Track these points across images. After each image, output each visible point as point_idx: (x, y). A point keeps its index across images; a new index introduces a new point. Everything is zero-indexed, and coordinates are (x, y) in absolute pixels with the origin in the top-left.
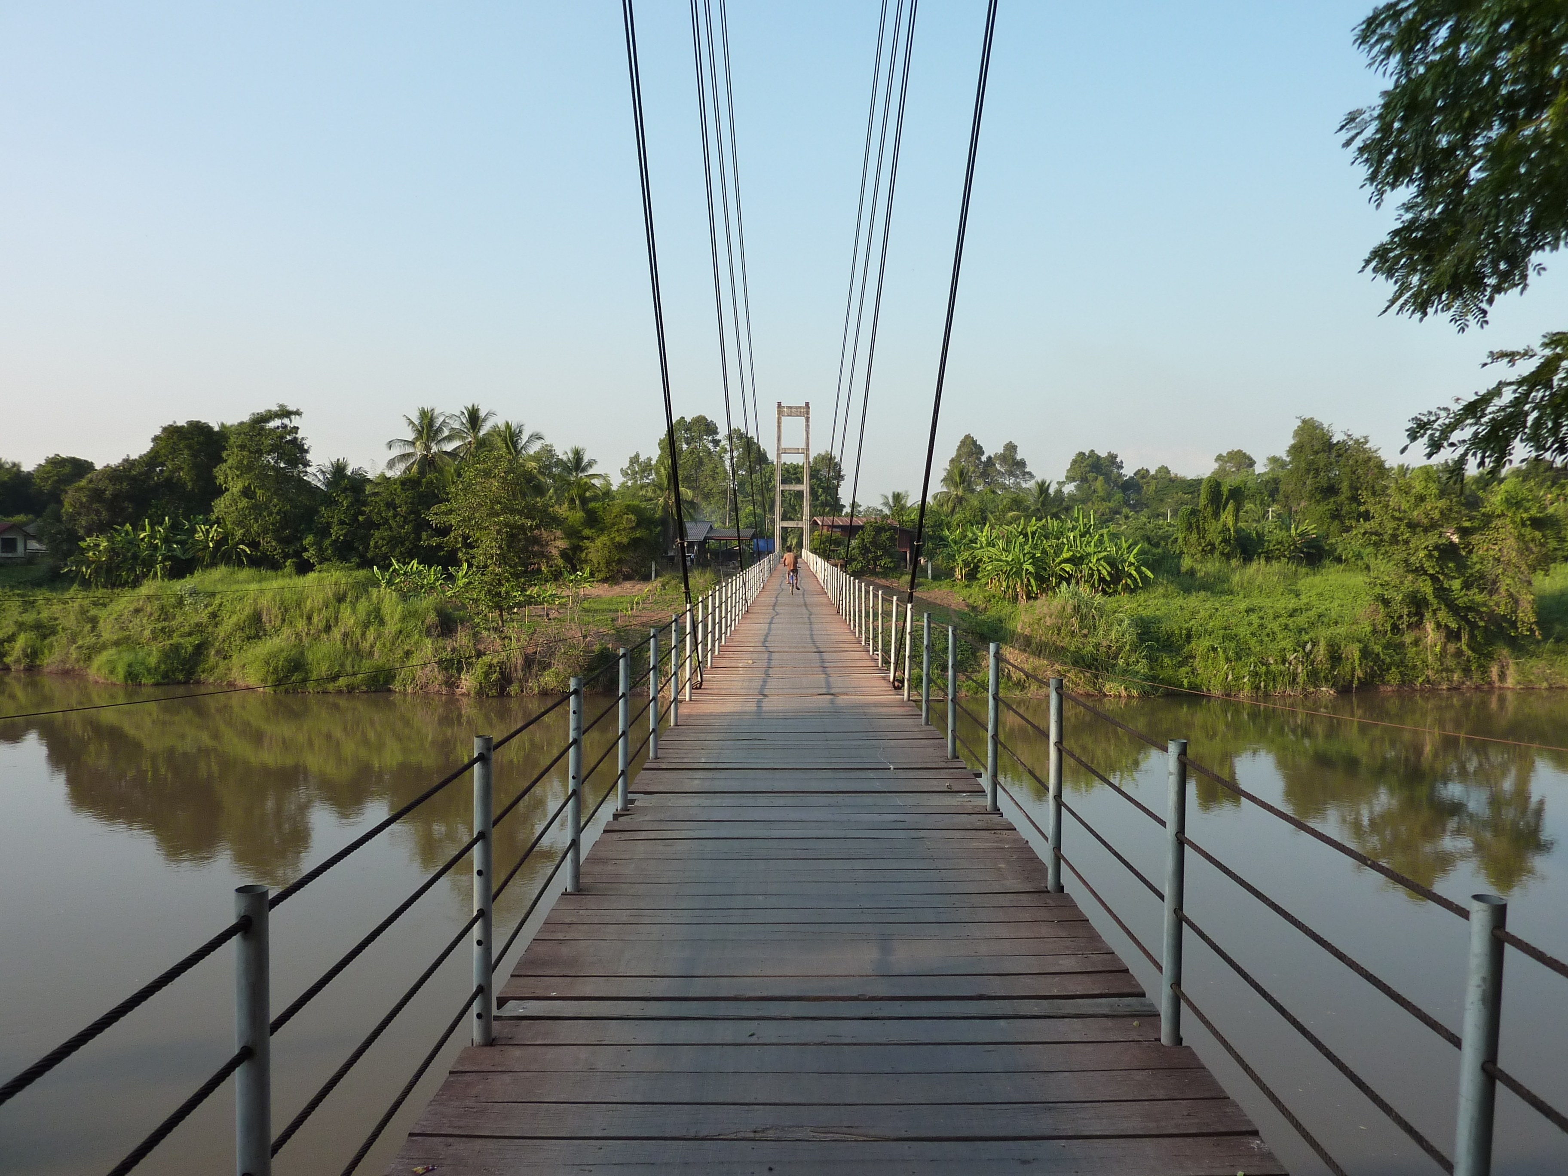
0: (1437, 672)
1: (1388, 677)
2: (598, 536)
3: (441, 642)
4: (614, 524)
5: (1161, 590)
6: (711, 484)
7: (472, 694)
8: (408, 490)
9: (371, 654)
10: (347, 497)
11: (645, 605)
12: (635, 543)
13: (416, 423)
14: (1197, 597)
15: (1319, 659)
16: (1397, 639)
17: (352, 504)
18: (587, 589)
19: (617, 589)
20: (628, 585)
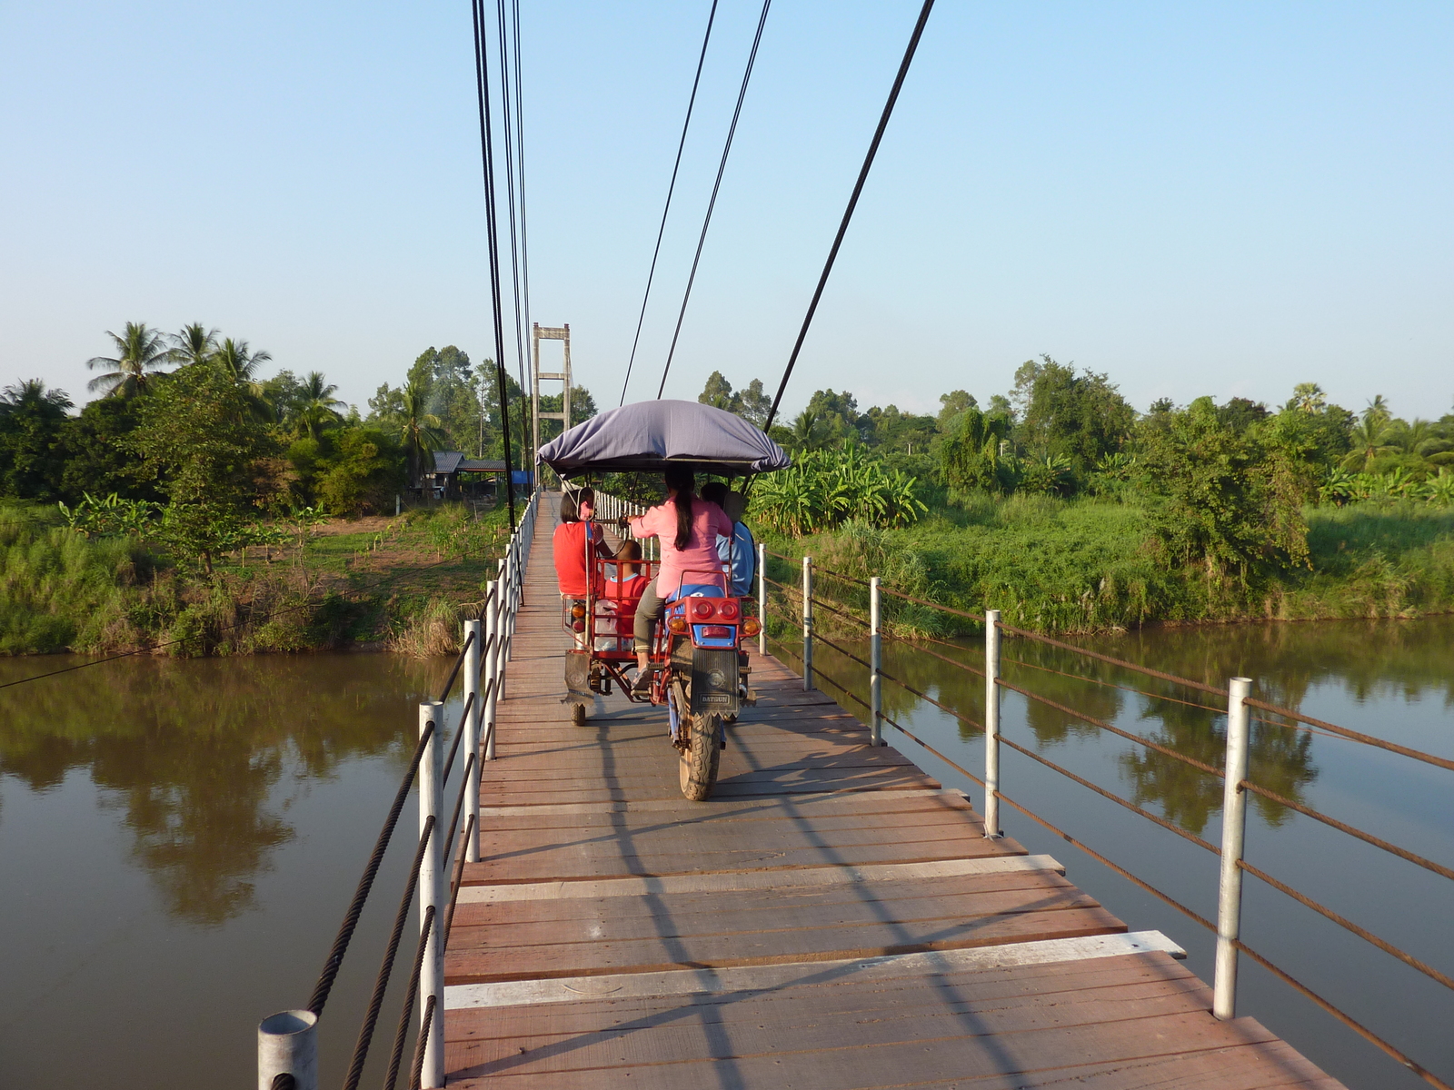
0: (1217, 606)
1: (1171, 613)
2: (334, 467)
3: (133, 593)
4: (352, 454)
5: (935, 524)
6: (463, 416)
7: (172, 654)
8: (110, 413)
9: (46, 607)
10: (33, 421)
11: (387, 544)
12: (376, 475)
13: (123, 339)
14: (972, 531)
15: (1107, 595)
16: (1177, 573)
17: (40, 430)
18: (319, 525)
19: (356, 526)
20: (369, 521)
